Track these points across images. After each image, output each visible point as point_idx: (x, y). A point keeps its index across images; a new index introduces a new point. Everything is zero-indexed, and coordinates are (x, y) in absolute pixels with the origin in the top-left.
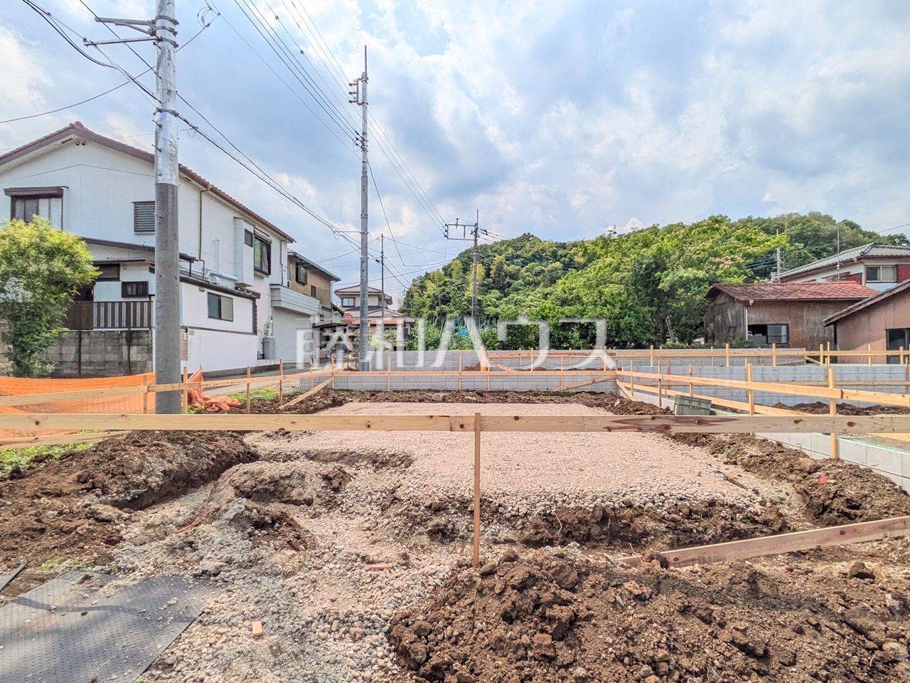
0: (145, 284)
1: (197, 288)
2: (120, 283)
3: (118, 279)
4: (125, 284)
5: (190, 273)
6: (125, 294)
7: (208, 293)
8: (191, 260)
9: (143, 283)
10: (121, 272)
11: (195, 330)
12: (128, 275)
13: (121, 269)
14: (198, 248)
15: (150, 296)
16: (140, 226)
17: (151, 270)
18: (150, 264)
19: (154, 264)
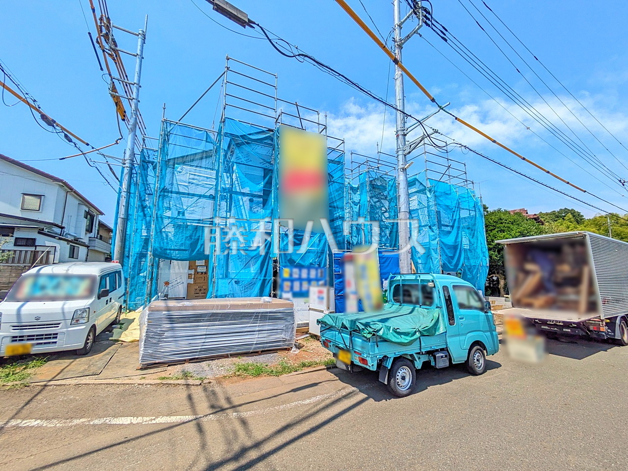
0: (34, 240)
1: (66, 242)
2: (14, 238)
3: (12, 236)
4: (16, 239)
5: (61, 234)
6: (15, 245)
7: (71, 245)
8: (62, 227)
9: (32, 239)
10: (15, 232)
12: (17, 234)
13: (15, 230)
15: (36, 246)
16: (25, 207)
17: (39, 233)
18: (40, 230)
19: (43, 230)
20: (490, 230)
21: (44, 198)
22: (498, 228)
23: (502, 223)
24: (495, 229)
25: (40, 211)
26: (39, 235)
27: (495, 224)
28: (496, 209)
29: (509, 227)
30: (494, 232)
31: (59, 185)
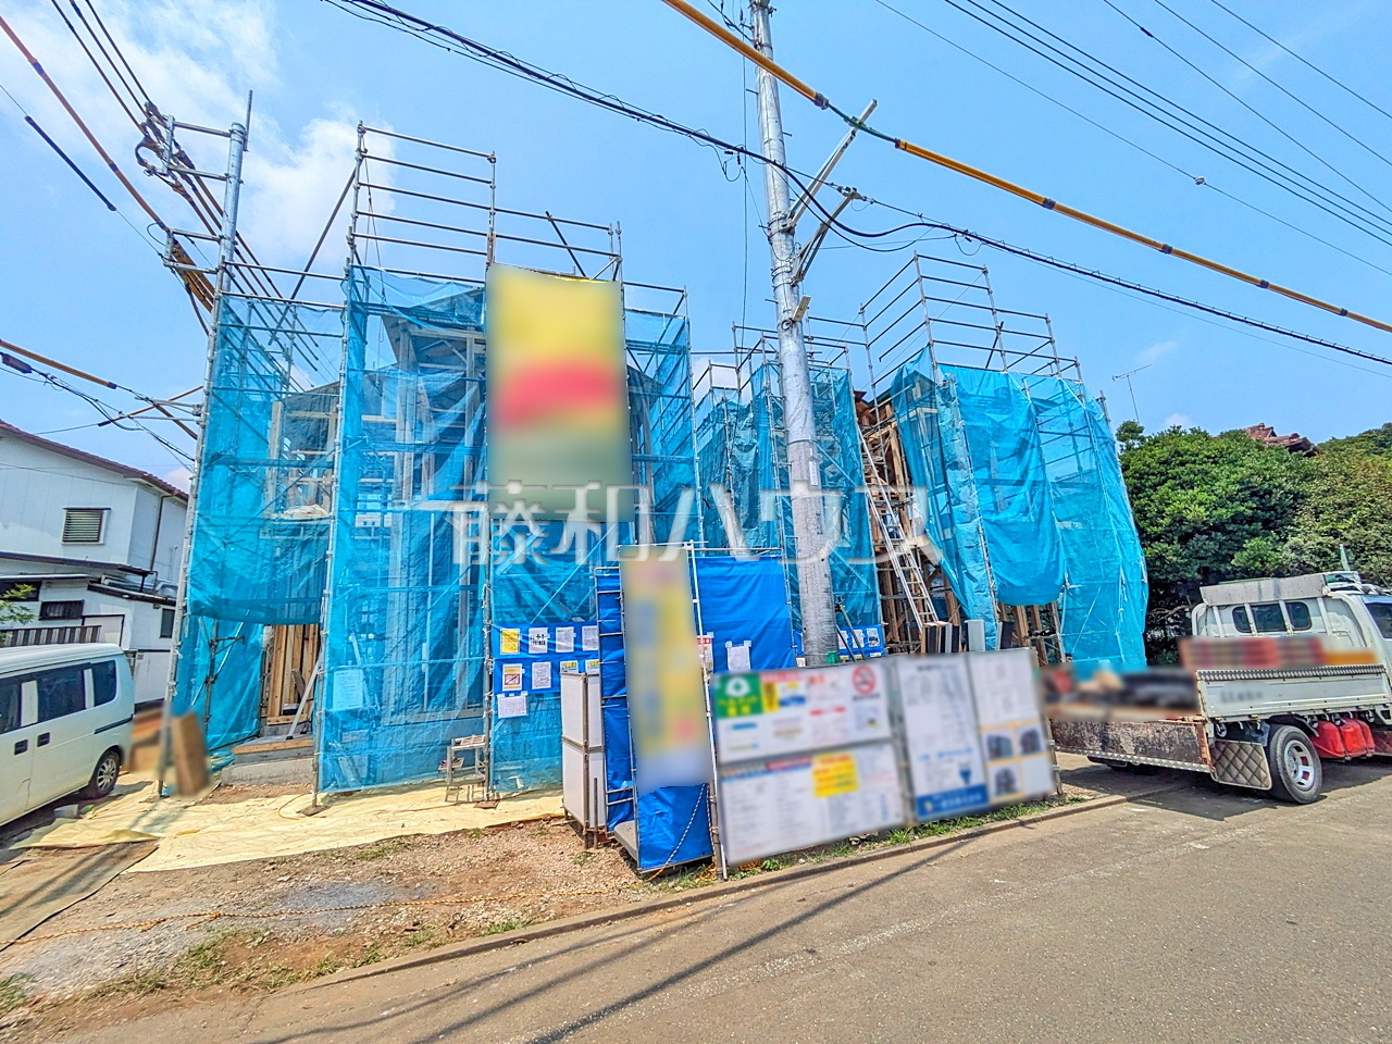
0: (81, 603)
1: (152, 605)
2: (38, 604)
3: (36, 599)
4: (45, 605)
5: (142, 588)
6: (44, 616)
7: (164, 609)
8: (144, 574)
9: (76, 602)
10: (41, 591)
11: (145, 654)
12: (47, 595)
13: (43, 587)
14: (149, 557)
15: (84, 618)
16: (70, 537)
17: (91, 588)
18: (92, 582)
19: (99, 581)
20: (1150, 487)
21: (109, 514)
22: (1174, 478)
23: (1182, 464)
24: (1165, 481)
25: (101, 542)
26: (90, 593)
27: (1162, 468)
28: (1166, 427)
29: (1207, 473)
30: (1162, 489)
31: (139, 483)
